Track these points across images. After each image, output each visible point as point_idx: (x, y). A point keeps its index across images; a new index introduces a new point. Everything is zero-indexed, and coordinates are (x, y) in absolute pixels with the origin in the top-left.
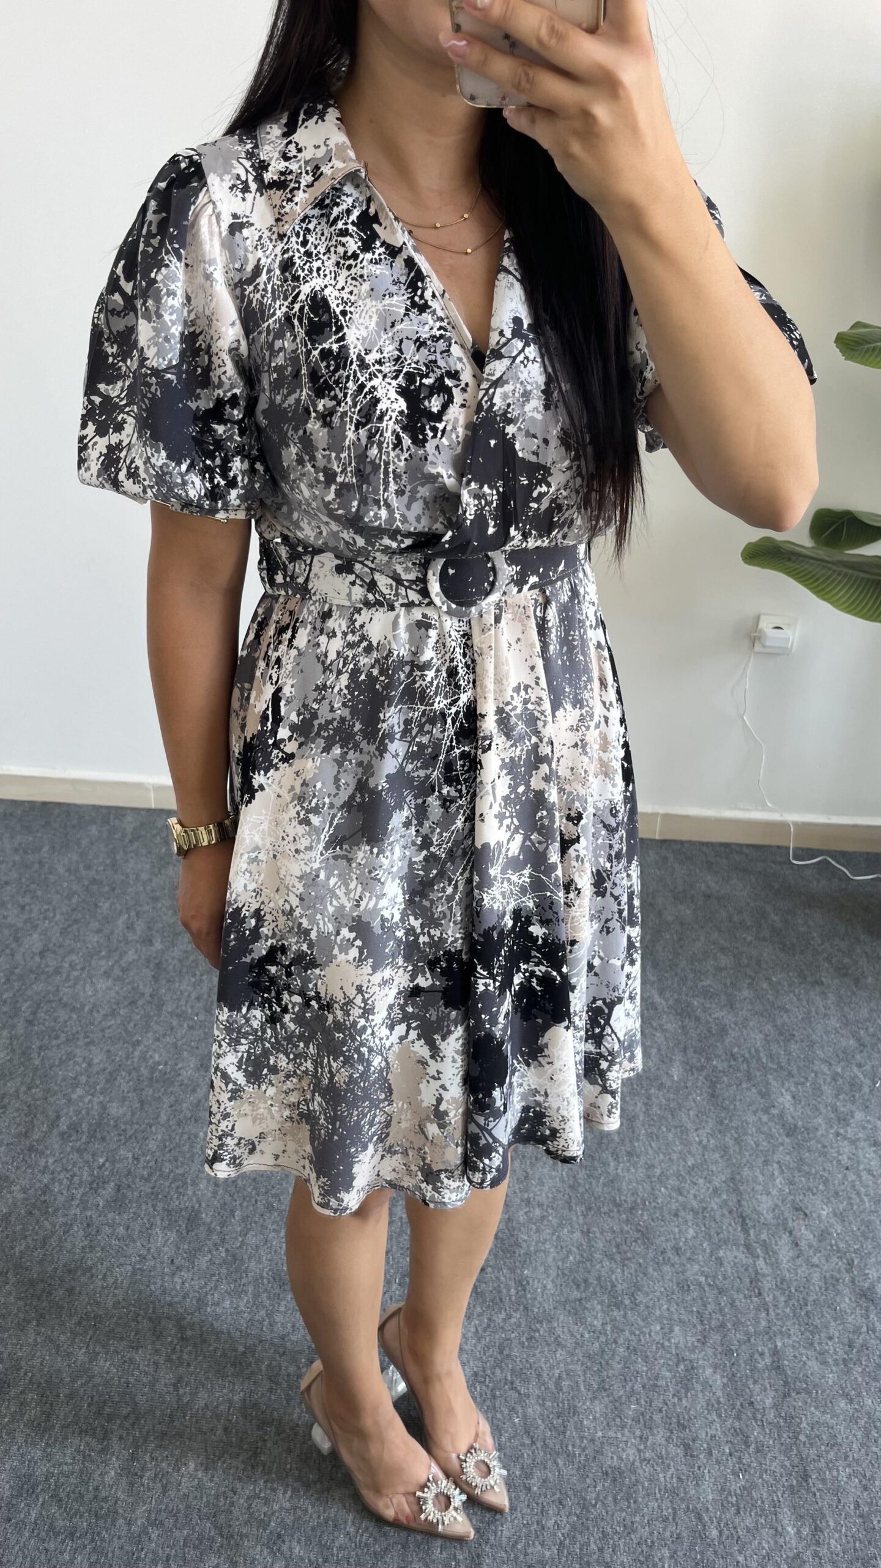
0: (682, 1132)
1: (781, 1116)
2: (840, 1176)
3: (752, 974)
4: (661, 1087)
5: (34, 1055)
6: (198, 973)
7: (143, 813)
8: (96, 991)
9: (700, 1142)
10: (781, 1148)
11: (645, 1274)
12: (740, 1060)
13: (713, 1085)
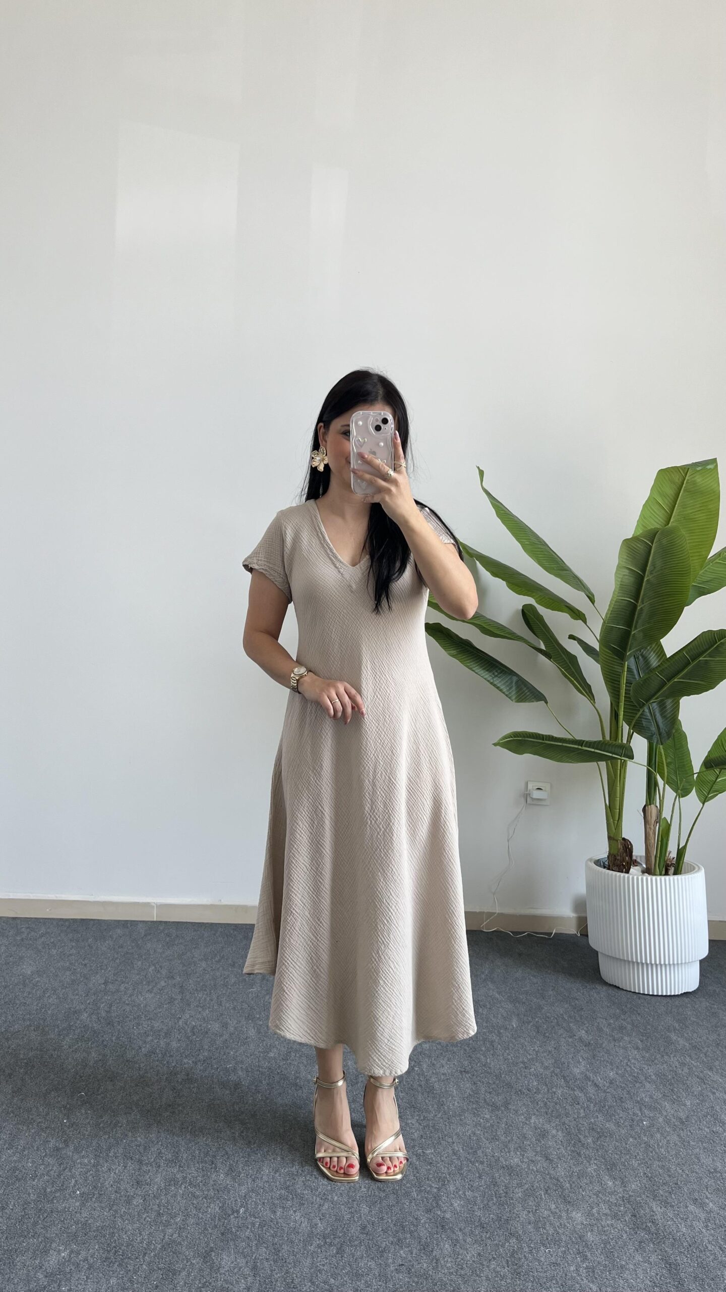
0: (523, 1046)
1: (580, 1039)
2: (619, 1061)
3: (554, 985)
4: (506, 1029)
5: (115, 1025)
6: (206, 989)
7: (150, 923)
8: (145, 999)
9: (534, 1050)
10: (582, 1051)
11: (511, 1098)
12: (552, 1018)
13: (538, 1028)
